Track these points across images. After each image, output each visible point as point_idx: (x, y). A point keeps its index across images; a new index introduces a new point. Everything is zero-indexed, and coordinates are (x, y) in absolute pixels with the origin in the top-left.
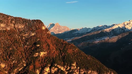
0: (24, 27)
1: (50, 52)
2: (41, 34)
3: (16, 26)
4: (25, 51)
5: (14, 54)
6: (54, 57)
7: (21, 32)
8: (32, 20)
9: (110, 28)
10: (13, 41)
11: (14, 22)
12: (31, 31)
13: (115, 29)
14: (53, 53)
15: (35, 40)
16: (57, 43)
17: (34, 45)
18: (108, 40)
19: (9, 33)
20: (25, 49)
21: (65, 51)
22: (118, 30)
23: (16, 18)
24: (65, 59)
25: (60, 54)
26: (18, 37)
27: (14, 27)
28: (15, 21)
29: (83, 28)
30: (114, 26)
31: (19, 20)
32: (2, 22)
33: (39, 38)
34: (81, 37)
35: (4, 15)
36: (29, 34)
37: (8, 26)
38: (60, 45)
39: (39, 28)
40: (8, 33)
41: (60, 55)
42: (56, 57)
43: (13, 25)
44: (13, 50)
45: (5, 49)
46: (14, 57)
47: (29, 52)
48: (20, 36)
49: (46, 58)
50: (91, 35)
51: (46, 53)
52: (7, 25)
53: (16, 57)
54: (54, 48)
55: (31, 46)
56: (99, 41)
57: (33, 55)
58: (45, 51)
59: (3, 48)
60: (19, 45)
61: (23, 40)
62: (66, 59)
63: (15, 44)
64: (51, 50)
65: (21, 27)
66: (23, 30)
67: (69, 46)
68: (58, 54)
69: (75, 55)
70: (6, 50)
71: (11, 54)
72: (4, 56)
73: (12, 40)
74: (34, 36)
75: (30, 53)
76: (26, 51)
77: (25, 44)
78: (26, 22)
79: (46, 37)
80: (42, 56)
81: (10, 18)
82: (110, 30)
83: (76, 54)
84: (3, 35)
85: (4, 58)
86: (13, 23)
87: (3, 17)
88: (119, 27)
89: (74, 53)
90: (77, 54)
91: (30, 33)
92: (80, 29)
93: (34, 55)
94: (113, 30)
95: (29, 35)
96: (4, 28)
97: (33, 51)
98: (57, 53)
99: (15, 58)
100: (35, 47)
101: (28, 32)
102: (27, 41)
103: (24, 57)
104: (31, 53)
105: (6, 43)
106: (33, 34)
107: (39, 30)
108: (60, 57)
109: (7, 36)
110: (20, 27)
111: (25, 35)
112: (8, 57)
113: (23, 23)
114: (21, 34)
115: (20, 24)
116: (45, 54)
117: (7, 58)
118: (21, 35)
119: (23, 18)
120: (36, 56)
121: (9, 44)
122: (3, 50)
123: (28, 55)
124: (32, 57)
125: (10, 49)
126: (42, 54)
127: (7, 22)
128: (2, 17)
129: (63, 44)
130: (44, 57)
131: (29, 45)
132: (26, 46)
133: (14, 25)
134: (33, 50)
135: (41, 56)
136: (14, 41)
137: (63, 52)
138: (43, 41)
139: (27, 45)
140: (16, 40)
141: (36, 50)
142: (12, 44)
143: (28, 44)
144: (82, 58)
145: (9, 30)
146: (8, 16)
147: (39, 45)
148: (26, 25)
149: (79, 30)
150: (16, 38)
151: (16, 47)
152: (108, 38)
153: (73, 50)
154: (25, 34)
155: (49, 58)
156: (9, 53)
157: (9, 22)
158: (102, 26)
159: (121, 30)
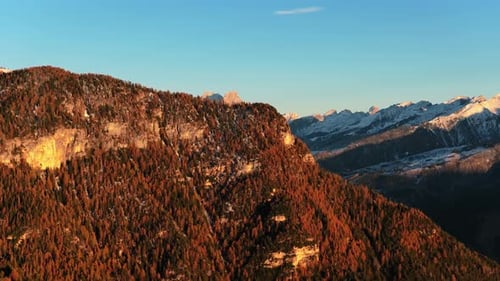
0: (205, 137)
1: (333, 248)
2: (283, 166)
3: (171, 131)
4: (222, 241)
5: (181, 256)
6: (354, 269)
7: (193, 159)
8: (235, 106)
9: (453, 116)
10: (167, 199)
11: (160, 114)
12: (240, 153)
13: (472, 118)
14: (344, 251)
15: (259, 194)
16: (352, 205)
17: (260, 217)
18: (458, 164)
19: (144, 164)
20: (219, 235)
21: (391, 239)
22: (481, 123)
23: (165, 97)
24: (397, 277)
25: (373, 252)
26: (183, 180)
27: (162, 136)
28: (164, 111)
29: (335, 112)
30: (468, 106)
31: (182, 107)
32: (114, 115)
33: (278, 185)
34: (341, 150)
35: (119, 83)
36: (232, 165)
37: (138, 133)
38: (364, 213)
39: (271, 142)
40: (140, 164)
41: (372, 260)
42: (359, 270)
43: (157, 125)
44: (174, 239)
45: (137, 235)
46: (181, 272)
47: (241, 248)
48: (191, 176)
49: (318, 274)
50: (381, 141)
51: (318, 250)
52: (135, 129)
53: (189, 273)
54: (346, 229)
55: (245, 220)
56: (420, 170)
57: (262, 259)
58: (311, 245)
59: (129, 228)
60: (194, 217)
61: (205, 194)
62: (403, 276)
63: (179, 212)
64: (333, 237)
65: (192, 133)
66: (203, 150)
67: (402, 218)
68: (363, 254)
69: (432, 259)
70: (142, 238)
71: (167, 256)
72: (137, 267)
73: (163, 195)
74: (255, 175)
75: (248, 253)
76: (225, 243)
77: (217, 210)
78: (210, 112)
79: (305, 178)
80: (299, 265)
81: (142, 96)
82: (452, 122)
83: (435, 255)
84: (120, 174)
85: (139, 276)
86: (158, 118)
87: (115, 91)
88: (485, 109)
89: (426, 247)
90: (442, 252)
91: (235, 160)
92: (325, 117)
93: (267, 262)
94: (464, 123)
95: (229, 171)
96: (120, 140)
97: (259, 241)
98: (359, 249)
99: (187, 276)
100: (265, 227)
101: (223, 156)
102: (225, 198)
103: (222, 266)
104: (253, 250)
105: (137, 209)
106: (249, 168)
107: (273, 149)
108: (374, 269)
109: (136, 175)
110: (186, 135)
111: (214, 169)
112: (153, 270)
113: (199, 118)
114: (196, 165)
115: (188, 121)
116: (312, 258)
117: (150, 274)
118: (197, 170)
119: (195, 96)
120: (277, 264)
121: (151, 210)
122: (129, 236)
123: (238, 262)
124: (256, 272)
125: (161, 233)
126: (301, 255)
127: (135, 115)
128: (110, 92)
129: (376, 208)
130: (308, 268)
131: (236, 214)
132: (223, 220)
133: (163, 125)
134: (260, 238)
135: (295, 264)
136: (172, 199)
137: (384, 244)
138: (298, 196)
139: (229, 216)
140: (180, 195)
141: (274, 239)
142: (163, 213)
143: (230, 209)
144: (460, 271)
145: (141, 150)
146: (135, 89)
147: (282, 219)
148: (210, 126)
149: (321, 120)
150: (177, 186)
151: (182, 222)
152: (457, 156)
153: (423, 237)
154: (212, 165)
155: (331, 274)
156: (156, 252)
157: (143, 116)
158: (412, 105)
159: (495, 124)
